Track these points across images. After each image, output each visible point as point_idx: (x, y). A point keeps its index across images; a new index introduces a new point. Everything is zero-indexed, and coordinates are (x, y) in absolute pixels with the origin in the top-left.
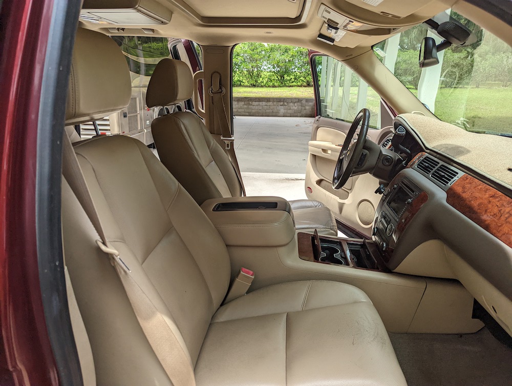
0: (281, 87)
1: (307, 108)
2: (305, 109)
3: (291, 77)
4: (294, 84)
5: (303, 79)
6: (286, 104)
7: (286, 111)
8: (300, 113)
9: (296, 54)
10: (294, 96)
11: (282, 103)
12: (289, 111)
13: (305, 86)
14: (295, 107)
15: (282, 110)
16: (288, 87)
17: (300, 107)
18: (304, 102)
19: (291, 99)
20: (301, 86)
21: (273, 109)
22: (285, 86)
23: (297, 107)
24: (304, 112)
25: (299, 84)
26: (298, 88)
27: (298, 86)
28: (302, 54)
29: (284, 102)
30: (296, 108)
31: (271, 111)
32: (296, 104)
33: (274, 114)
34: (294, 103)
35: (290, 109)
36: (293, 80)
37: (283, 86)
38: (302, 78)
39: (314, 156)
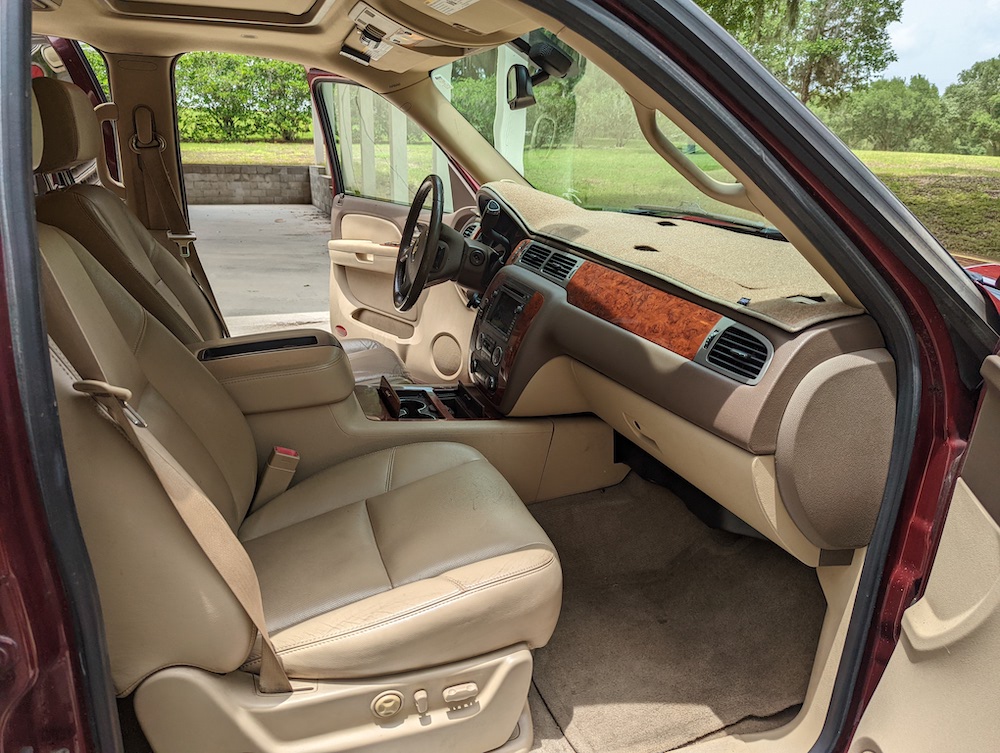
0: (229, 141)
1: (293, 185)
2: (289, 188)
3: (249, 121)
4: (256, 136)
5: (275, 127)
6: (246, 177)
7: (248, 192)
8: (279, 195)
9: (253, 73)
10: (262, 161)
11: (237, 176)
12: (255, 193)
13: (280, 142)
14: (267, 184)
15: (240, 190)
16: (244, 142)
17: (277, 184)
18: (283, 173)
19: (257, 167)
20: (272, 141)
21: (220, 187)
22: (237, 140)
23: (270, 184)
24: (287, 194)
25: (267, 136)
26: (267, 145)
27: (266, 141)
28: (266, 76)
29: (240, 173)
30: (269, 186)
31: (216, 192)
32: (268, 179)
33: (223, 199)
34: (264, 176)
35: (257, 188)
36: (254, 128)
37: (233, 141)
38: (271, 125)
39: (342, 268)
